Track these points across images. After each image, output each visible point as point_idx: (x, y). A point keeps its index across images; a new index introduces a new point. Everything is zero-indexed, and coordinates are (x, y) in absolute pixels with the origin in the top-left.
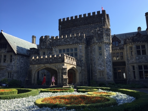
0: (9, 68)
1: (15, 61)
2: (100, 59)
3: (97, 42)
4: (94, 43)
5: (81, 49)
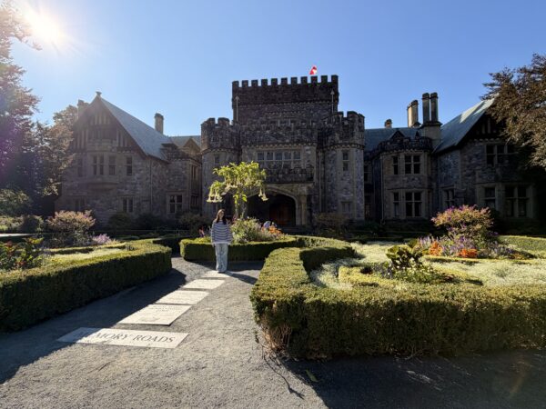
0: (126, 189)
1: (141, 172)
2: (344, 178)
3: (340, 142)
4: (334, 144)
5: (309, 155)
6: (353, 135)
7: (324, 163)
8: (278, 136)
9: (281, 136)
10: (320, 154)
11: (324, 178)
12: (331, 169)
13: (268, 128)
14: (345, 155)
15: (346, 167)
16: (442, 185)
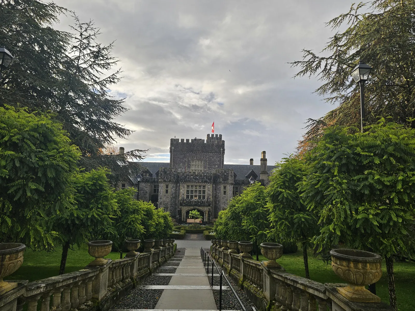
3: (223, 182)
4: (220, 183)
5: (209, 188)
6: (228, 179)
7: (215, 189)
8: (196, 179)
9: (198, 179)
10: (214, 186)
11: (215, 197)
12: (219, 193)
13: (192, 175)
14: (225, 188)
15: (225, 192)
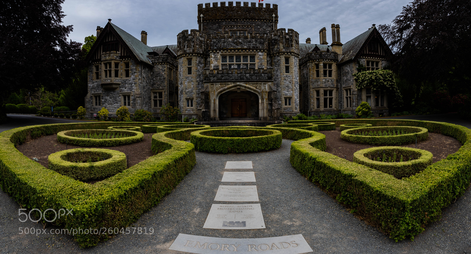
0: (125, 88)
1: (136, 74)
2: (286, 78)
3: (284, 50)
4: (279, 52)
5: (261, 59)
6: (292, 45)
8: (238, 43)
12: (277, 71)
13: (230, 37)
14: (287, 60)
16: (344, 86)
